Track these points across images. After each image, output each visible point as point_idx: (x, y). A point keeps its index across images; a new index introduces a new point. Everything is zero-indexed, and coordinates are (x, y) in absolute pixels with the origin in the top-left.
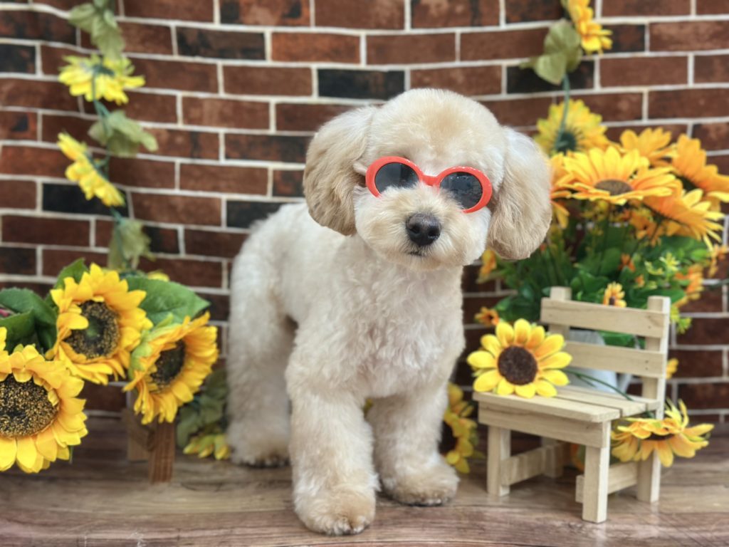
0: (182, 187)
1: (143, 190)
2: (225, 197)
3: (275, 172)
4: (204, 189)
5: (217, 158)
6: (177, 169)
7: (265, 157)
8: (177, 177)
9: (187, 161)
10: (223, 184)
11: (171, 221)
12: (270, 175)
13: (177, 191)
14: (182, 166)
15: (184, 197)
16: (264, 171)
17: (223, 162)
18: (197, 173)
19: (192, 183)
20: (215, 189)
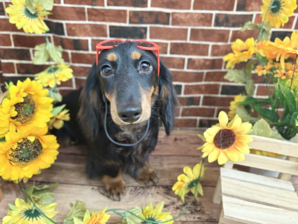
0: (89, 20)
1: (72, 22)
2: (108, 24)
3: (130, 12)
4: (99, 21)
5: (103, 5)
6: (86, 11)
7: (125, 5)
8: (87, 15)
9: (90, 7)
10: (107, 18)
11: (85, 36)
12: (128, 13)
13: (87, 22)
14: (88, 9)
15: (91, 25)
16: (125, 11)
17: (106, 7)
18: (95, 13)
19: (93, 17)
20: (104, 20)
